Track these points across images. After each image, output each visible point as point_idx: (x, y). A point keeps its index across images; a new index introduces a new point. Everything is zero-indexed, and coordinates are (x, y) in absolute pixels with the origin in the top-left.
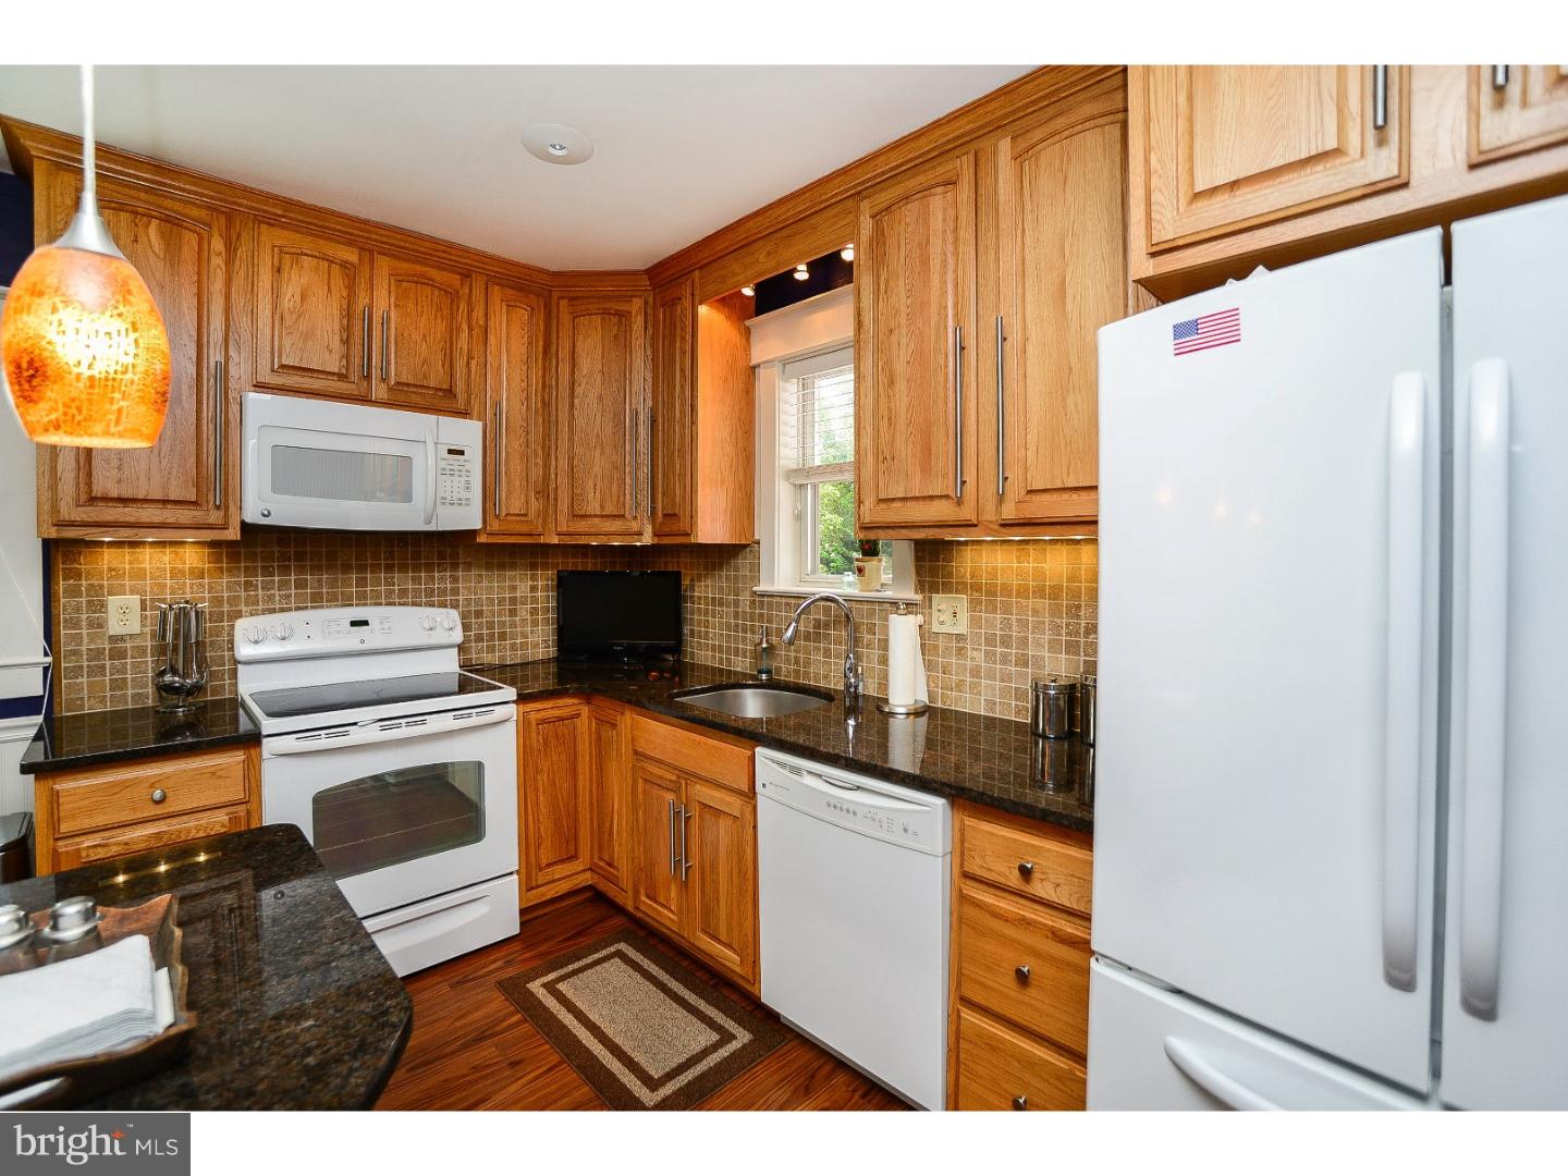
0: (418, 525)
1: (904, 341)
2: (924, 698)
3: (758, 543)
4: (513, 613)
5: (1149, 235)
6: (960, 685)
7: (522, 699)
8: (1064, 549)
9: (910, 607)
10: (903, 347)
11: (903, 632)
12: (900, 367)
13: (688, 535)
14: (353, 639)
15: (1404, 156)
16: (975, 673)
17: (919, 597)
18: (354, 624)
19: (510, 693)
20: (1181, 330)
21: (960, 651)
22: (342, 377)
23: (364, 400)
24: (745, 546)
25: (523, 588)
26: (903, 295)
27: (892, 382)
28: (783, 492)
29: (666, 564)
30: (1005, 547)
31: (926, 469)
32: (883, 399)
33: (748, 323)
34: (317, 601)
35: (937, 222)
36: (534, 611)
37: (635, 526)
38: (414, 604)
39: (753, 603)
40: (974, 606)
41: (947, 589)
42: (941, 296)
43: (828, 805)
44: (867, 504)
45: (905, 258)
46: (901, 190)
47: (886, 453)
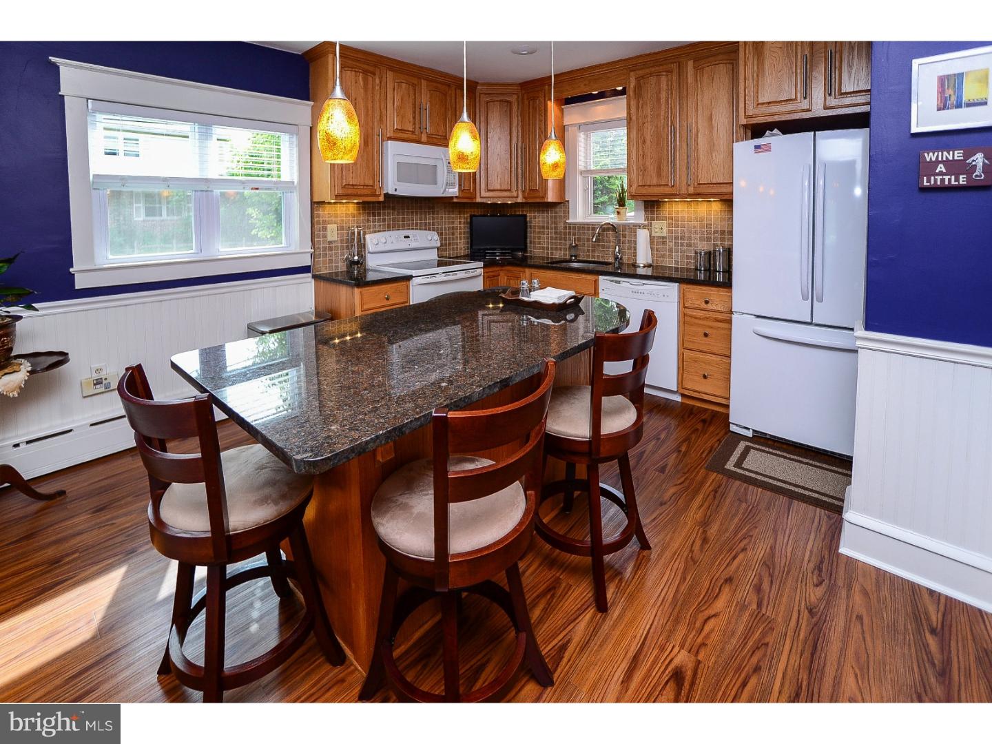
0: (440, 194)
1: (649, 128)
2: (650, 261)
3: (568, 201)
4: (453, 234)
5: (745, 112)
6: (663, 256)
7: (484, 267)
8: (705, 204)
9: (644, 227)
10: (649, 130)
11: (643, 236)
12: (648, 138)
13: (543, 198)
14: (405, 244)
15: (811, 103)
16: (670, 250)
17: (646, 222)
18: (405, 237)
19: (481, 264)
20: (757, 147)
21: (664, 243)
22: (413, 132)
23: (419, 142)
24: (561, 203)
25: (457, 222)
26: (649, 110)
27: (644, 142)
28: (579, 179)
29: (515, 211)
30: (682, 203)
31: (659, 175)
32: (640, 148)
33: (563, 107)
34: (389, 228)
35: (664, 85)
36: (460, 233)
37: (515, 194)
38: (420, 229)
39: (565, 228)
40: (669, 225)
41: (658, 219)
42: (665, 113)
43: (632, 292)
44: (634, 187)
45: (650, 97)
46: (648, 71)
47: (642, 168)
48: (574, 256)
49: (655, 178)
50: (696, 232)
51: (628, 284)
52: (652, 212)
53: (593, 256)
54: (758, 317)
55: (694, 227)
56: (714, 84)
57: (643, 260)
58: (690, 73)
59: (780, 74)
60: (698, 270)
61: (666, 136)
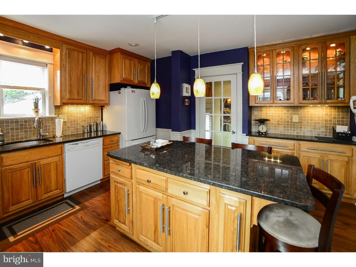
6: (65, 130)
16: (69, 127)
17: (56, 116)
21: (65, 124)
26: (73, 65)
31: (78, 94)
40: (68, 116)
41: (62, 114)
42: (81, 69)
43: (84, 146)
44: (65, 99)
45: (74, 60)
46: (73, 48)
47: (70, 91)
49: (76, 96)
50: (80, 119)
51: (81, 144)
52: (58, 111)
54: (132, 140)
56: (100, 64)
57: (59, 133)
58: (91, 58)
59: (129, 71)
60: (85, 133)
61: (81, 79)
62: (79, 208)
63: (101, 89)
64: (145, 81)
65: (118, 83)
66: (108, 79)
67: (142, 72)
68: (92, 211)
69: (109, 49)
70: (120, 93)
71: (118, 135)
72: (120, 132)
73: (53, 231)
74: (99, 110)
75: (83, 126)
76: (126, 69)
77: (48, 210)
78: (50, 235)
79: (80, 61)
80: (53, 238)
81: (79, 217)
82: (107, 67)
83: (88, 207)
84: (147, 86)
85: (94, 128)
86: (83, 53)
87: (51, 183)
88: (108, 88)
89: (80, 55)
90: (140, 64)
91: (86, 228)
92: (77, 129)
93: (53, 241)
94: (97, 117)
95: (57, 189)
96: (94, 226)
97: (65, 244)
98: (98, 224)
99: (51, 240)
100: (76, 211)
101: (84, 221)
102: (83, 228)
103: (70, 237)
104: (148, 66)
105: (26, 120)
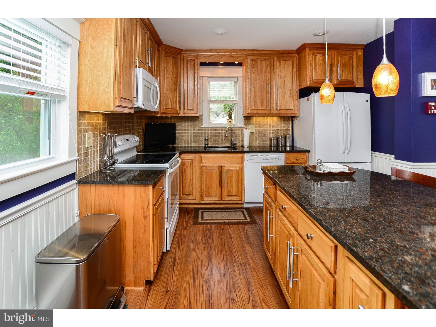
3: (202, 116)
8: (271, 118)
11: (246, 133)
12: (257, 88)
16: (256, 138)
17: (245, 126)
18: (127, 140)
21: (253, 135)
22: (145, 65)
27: (255, 89)
30: (261, 118)
31: (262, 104)
39: (199, 130)
40: (255, 127)
41: (250, 124)
42: (265, 77)
43: (264, 159)
44: (250, 110)
45: (258, 69)
46: (256, 57)
47: (254, 101)
48: (206, 144)
49: (260, 106)
50: (267, 130)
51: (261, 156)
52: (247, 121)
53: (216, 144)
55: (267, 128)
56: (285, 68)
57: (246, 144)
58: (275, 62)
59: (322, 69)
60: (272, 146)
61: (265, 88)
62: (250, 221)
63: (288, 97)
64: (353, 80)
65: (307, 87)
66: (296, 84)
67: (345, 66)
68: (259, 229)
69: (295, 47)
70: (308, 100)
71: (307, 154)
72: (309, 150)
73: (223, 229)
74: (289, 121)
75: (270, 139)
76: (317, 68)
77: (228, 211)
78: (219, 230)
79: (264, 69)
80: (220, 234)
81: (246, 228)
82: (295, 70)
83: (257, 224)
84: (357, 86)
85: (281, 142)
86: (266, 60)
87: (232, 188)
88: (296, 95)
89: (264, 62)
90: (341, 57)
91: (245, 241)
92: (264, 141)
93: (219, 236)
94: (287, 130)
95: (237, 196)
96: (252, 243)
97: (224, 243)
98: (256, 243)
99: (218, 234)
100: (246, 222)
101: (247, 234)
102: (243, 239)
103: (231, 241)
104: (358, 57)
105: (222, 128)
